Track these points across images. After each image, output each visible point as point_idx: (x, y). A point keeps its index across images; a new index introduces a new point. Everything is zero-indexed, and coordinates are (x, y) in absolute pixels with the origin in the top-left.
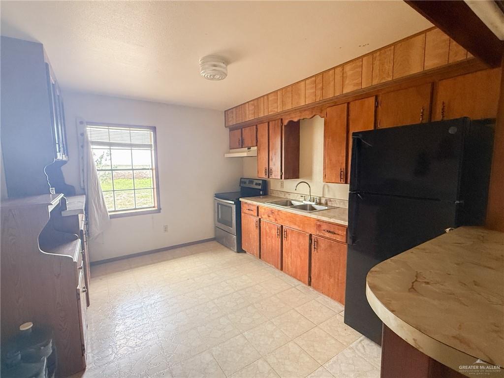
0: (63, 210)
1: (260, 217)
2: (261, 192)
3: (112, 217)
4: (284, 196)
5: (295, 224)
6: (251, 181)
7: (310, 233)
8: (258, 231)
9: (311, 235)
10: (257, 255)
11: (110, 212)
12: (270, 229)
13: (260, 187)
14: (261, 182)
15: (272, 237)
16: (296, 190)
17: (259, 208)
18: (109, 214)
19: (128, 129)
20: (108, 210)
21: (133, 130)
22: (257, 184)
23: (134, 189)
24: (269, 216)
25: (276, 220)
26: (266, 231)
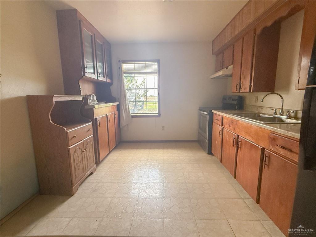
0: (86, 105)
1: (223, 126)
2: (237, 107)
3: (133, 117)
4: (257, 110)
5: (250, 135)
6: (230, 97)
7: (263, 147)
8: (221, 138)
9: (263, 149)
10: (219, 159)
11: (132, 114)
12: (230, 137)
13: (235, 102)
14: (237, 98)
15: (230, 146)
16: (262, 101)
17: (224, 118)
18: (131, 115)
19: (145, 62)
20: (131, 113)
21: (147, 63)
22: (233, 100)
23: (147, 101)
24: (230, 126)
25: (234, 130)
26: (226, 139)
